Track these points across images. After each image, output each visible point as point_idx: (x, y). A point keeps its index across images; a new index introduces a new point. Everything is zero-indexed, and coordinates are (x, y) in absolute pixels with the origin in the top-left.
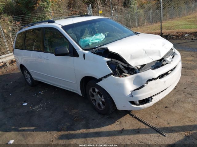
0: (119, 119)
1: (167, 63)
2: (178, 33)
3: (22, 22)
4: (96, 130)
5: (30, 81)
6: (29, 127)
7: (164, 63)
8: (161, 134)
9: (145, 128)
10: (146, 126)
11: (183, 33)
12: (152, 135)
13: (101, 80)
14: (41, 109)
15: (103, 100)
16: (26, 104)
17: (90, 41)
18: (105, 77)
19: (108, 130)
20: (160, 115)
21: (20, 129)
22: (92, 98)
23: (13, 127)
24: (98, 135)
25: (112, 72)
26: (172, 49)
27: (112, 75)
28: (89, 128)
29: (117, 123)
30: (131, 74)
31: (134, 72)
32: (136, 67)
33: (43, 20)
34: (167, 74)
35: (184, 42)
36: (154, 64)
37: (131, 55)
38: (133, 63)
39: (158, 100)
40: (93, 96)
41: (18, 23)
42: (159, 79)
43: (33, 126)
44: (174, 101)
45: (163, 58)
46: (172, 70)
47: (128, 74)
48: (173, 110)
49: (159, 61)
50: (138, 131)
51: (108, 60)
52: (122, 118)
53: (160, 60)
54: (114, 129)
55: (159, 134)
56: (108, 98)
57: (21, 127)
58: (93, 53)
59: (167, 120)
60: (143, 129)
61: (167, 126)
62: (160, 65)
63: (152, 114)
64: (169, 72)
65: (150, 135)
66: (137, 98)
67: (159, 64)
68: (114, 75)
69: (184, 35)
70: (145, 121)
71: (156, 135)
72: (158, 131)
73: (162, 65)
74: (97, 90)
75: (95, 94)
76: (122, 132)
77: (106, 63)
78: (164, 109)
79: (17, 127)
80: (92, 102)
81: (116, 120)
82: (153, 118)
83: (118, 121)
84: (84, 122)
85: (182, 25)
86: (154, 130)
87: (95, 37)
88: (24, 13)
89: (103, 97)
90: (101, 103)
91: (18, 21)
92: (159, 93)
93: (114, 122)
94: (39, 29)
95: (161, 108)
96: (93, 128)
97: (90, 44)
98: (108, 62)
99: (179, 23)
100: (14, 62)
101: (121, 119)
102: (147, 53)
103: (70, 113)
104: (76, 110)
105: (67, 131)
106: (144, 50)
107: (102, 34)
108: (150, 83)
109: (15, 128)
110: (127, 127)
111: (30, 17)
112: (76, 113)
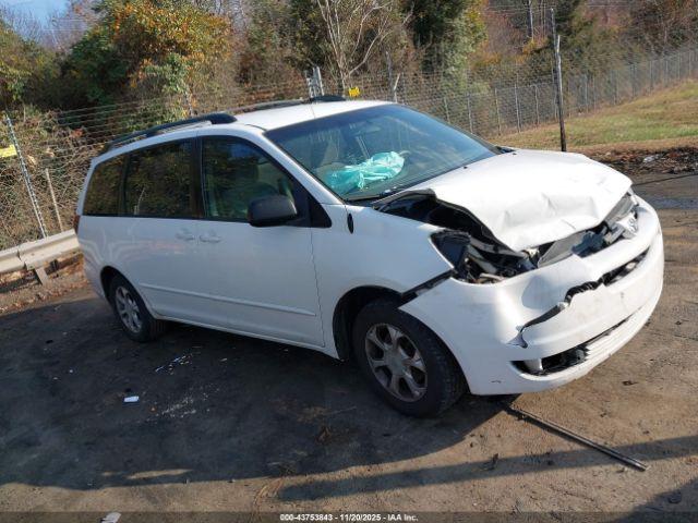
0: (474, 427)
1: (621, 237)
2: (618, 154)
3: (90, 130)
4: (403, 465)
5: (135, 325)
6: (162, 469)
7: (609, 238)
8: (628, 464)
9: (568, 449)
10: (572, 444)
11: (634, 152)
12: (597, 469)
13: (411, 295)
14: (194, 412)
15: (419, 364)
16: (135, 399)
17: (362, 175)
18: (429, 285)
19: (442, 463)
20: (614, 406)
21: (134, 477)
22: (377, 363)
23: (106, 474)
24: (414, 479)
25: (452, 267)
26: (628, 194)
27: (452, 278)
28: (378, 461)
29: (469, 439)
30: (507, 275)
31: (516, 268)
32: (524, 251)
33: (159, 123)
34: (622, 271)
35: (644, 181)
36: (578, 242)
37: (507, 213)
38: (515, 239)
39: (603, 356)
40: (379, 354)
41: (74, 134)
42: (602, 285)
43: (178, 467)
44: (649, 363)
45: (604, 224)
46: (636, 260)
47: (498, 274)
48: (654, 390)
49: (592, 233)
50: (548, 461)
51: (435, 229)
52: (484, 425)
53: (597, 229)
54: (464, 459)
55: (621, 466)
56: (438, 358)
57: (134, 473)
58: (382, 211)
59: (638, 421)
60: (565, 453)
61: (643, 439)
62: (599, 245)
63: (585, 406)
64: (628, 267)
65: (590, 469)
66: (539, 348)
67: (594, 240)
68: (457, 277)
69: (642, 159)
70: (563, 428)
71: (613, 468)
72: (616, 458)
73: (605, 245)
74: (395, 333)
75: (386, 347)
76: (493, 466)
77: (430, 240)
78: (622, 388)
79: (119, 473)
80: (376, 374)
81: (467, 432)
82: (590, 420)
83: (472, 436)
84: (355, 444)
85: (624, 128)
86: (602, 455)
87: (374, 164)
88: (91, 99)
89: (417, 356)
90: (410, 376)
91: (74, 128)
92: (606, 333)
93: (460, 439)
94: (174, 146)
95: (611, 387)
96: (391, 459)
97: (361, 185)
98: (435, 237)
99: (612, 124)
100: (63, 267)
101: (482, 429)
102: (554, 206)
103: (300, 420)
104: (319, 409)
105: (302, 472)
106: (545, 196)
107: (394, 154)
108: (577, 297)
109: (113, 477)
110: (507, 450)
111: (112, 115)
112: (320, 417)
